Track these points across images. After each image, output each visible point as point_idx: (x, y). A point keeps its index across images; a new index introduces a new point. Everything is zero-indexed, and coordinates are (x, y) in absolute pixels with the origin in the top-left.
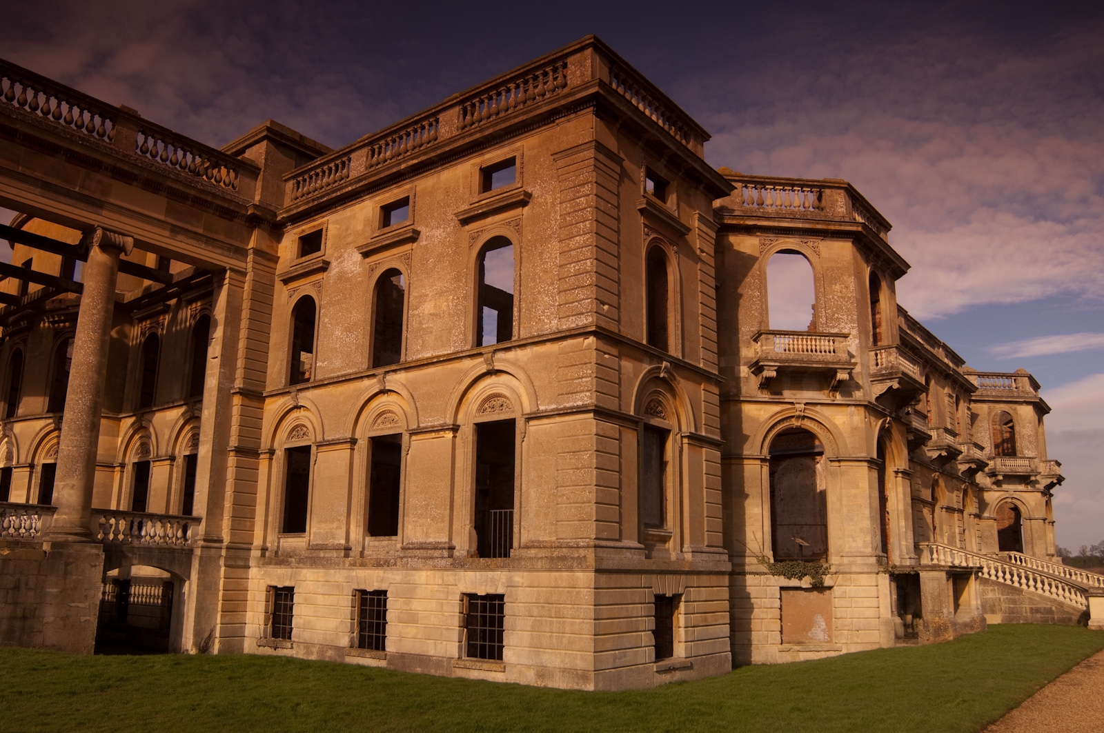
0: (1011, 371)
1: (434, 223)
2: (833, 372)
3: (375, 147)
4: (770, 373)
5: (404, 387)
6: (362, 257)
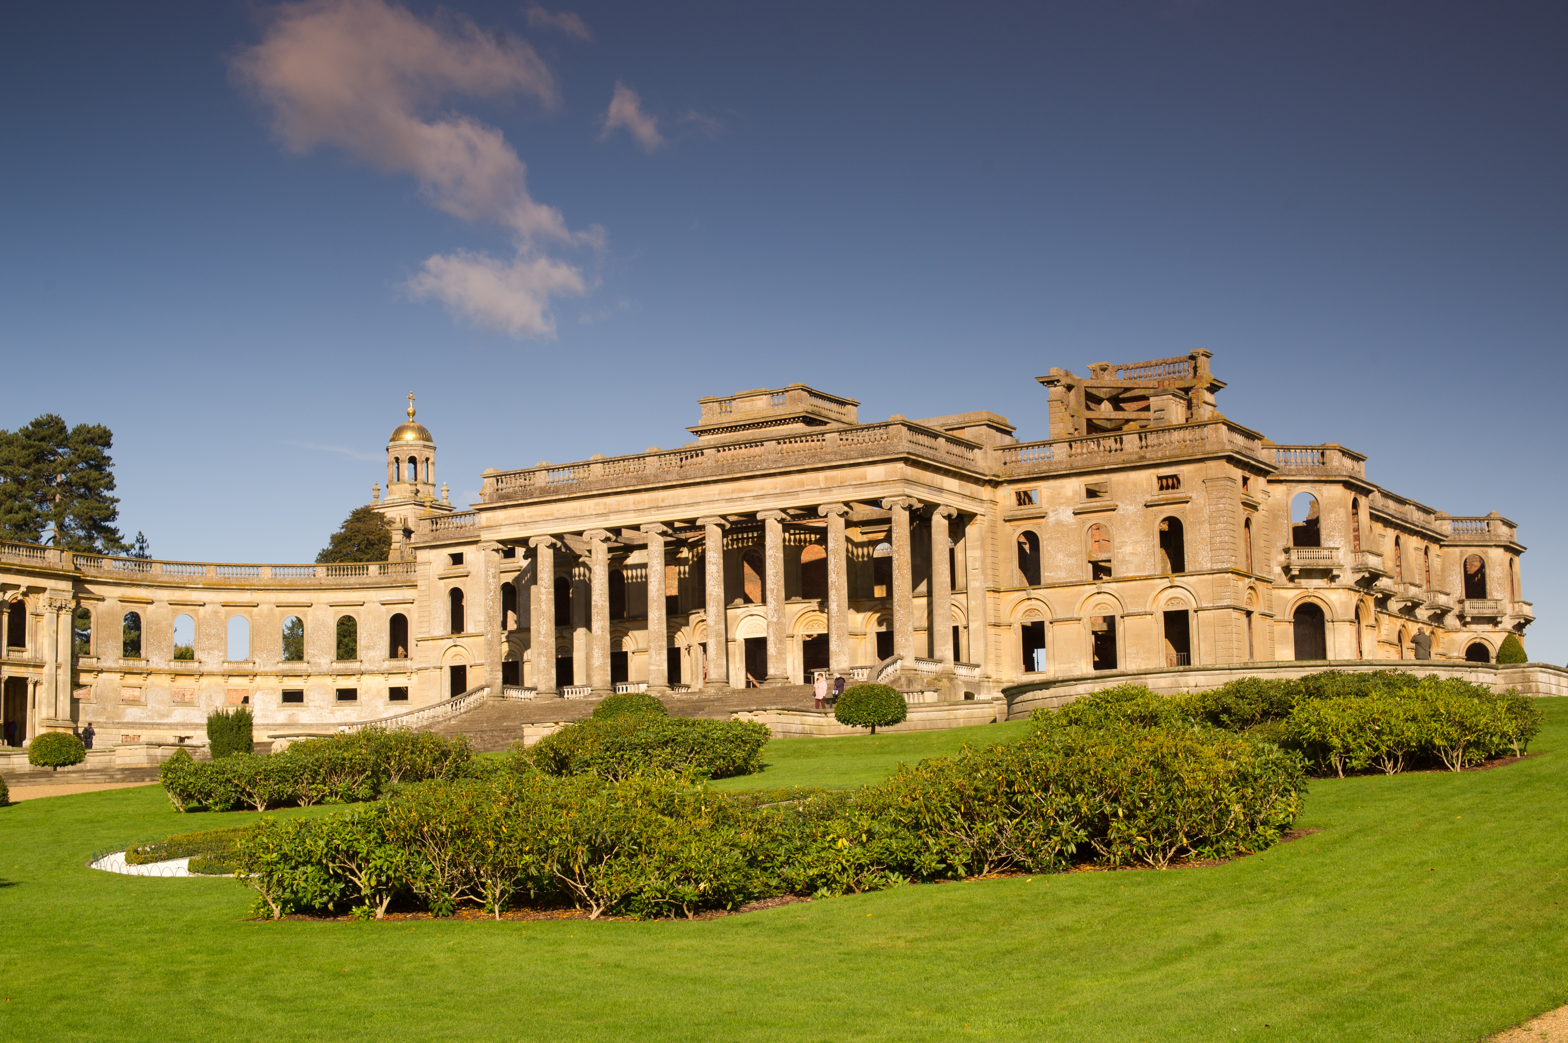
0: (1483, 515)
1: (1127, 502)
2: (1331, 570)
3: (1073, 443)
4: (1295, 572)
5: (1116, 591)
6: (1075, 514)
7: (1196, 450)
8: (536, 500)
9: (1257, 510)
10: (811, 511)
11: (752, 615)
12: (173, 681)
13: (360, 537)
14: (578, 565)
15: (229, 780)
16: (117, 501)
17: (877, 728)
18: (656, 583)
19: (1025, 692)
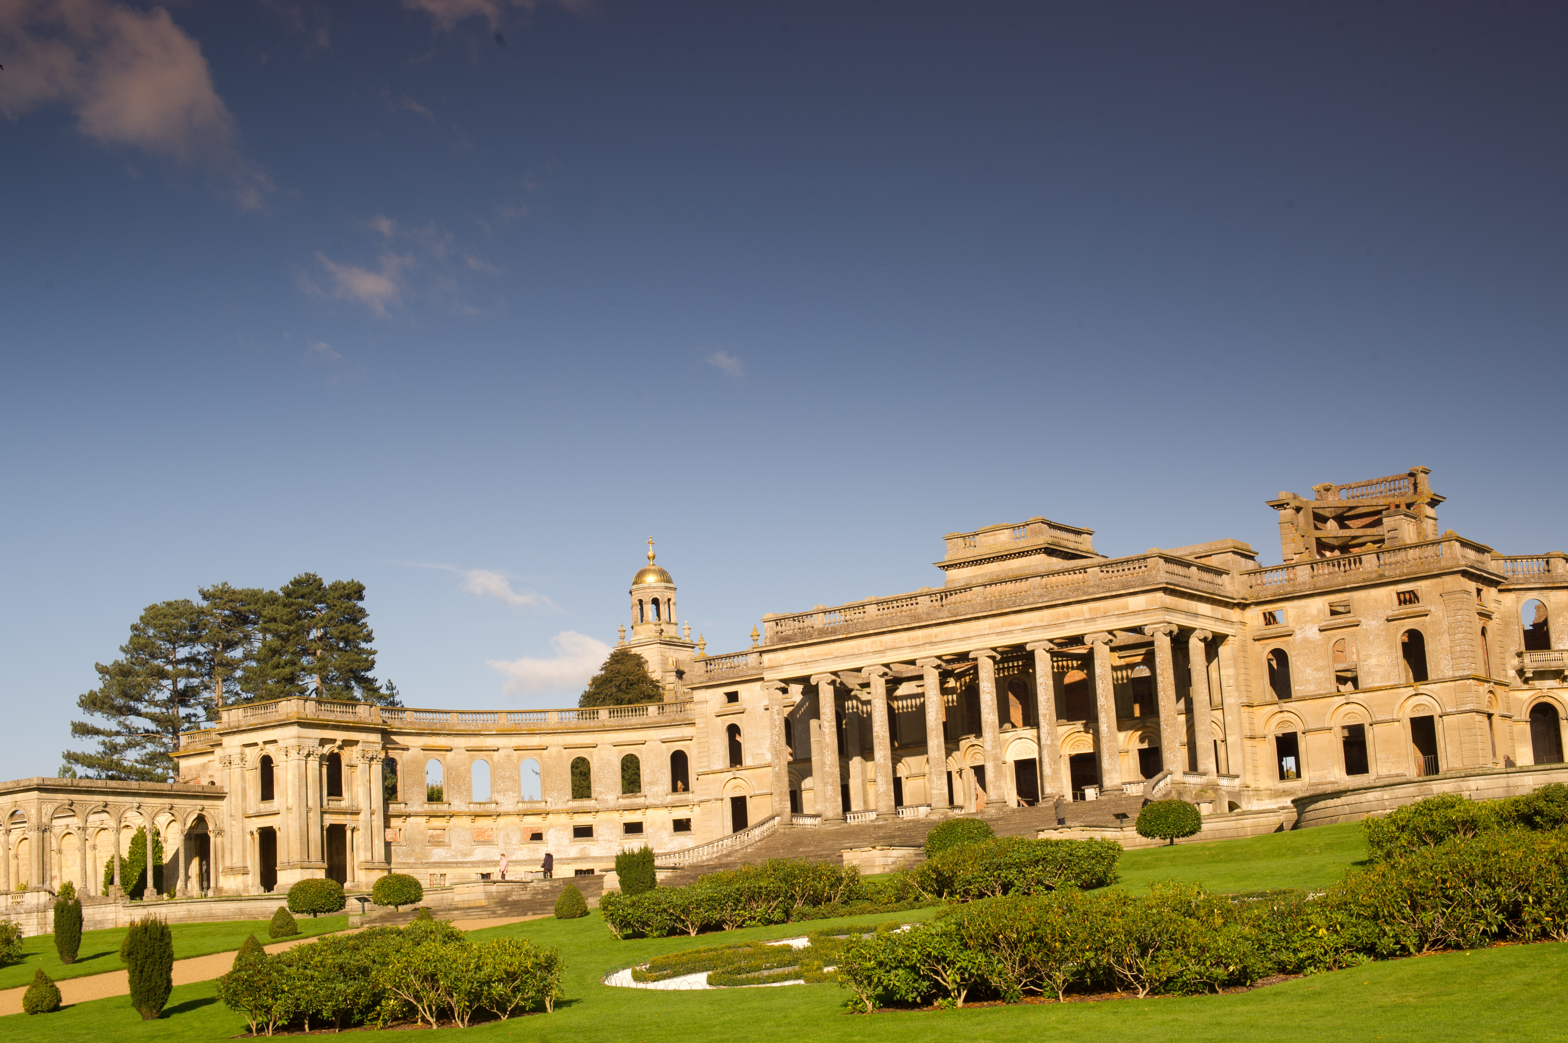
1: (1369, 617)
3: (1315, 566)
4: (1529, 675)
5: (1363, 701)
6: (1321, 631)
7: (1432, 566)
8: (816, 641)
9: (1491, 619)
10: (1078, 640)
11: (1020, 738)
12: (473, 821)
13: (621, 678)
14: (851, 698)
15: (665, 910)
16: (375, 653)
17: (1175, 840)
18: (934, 713)
19: (1317, 802)
